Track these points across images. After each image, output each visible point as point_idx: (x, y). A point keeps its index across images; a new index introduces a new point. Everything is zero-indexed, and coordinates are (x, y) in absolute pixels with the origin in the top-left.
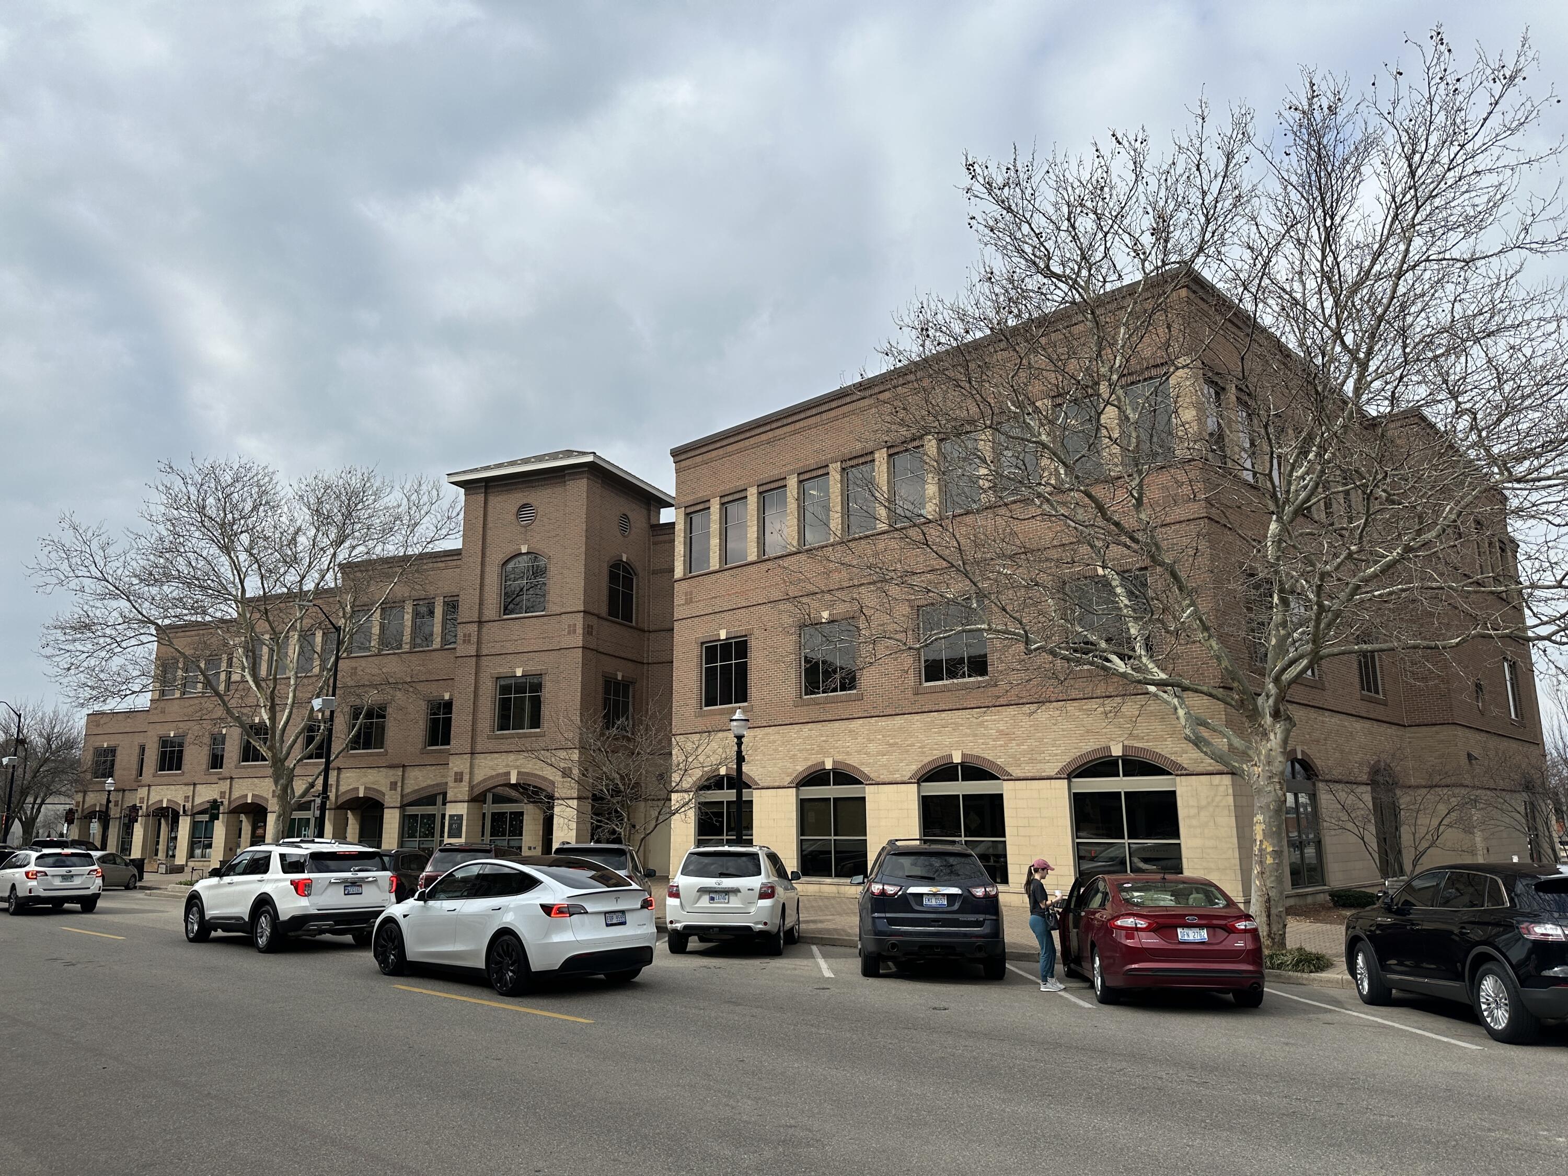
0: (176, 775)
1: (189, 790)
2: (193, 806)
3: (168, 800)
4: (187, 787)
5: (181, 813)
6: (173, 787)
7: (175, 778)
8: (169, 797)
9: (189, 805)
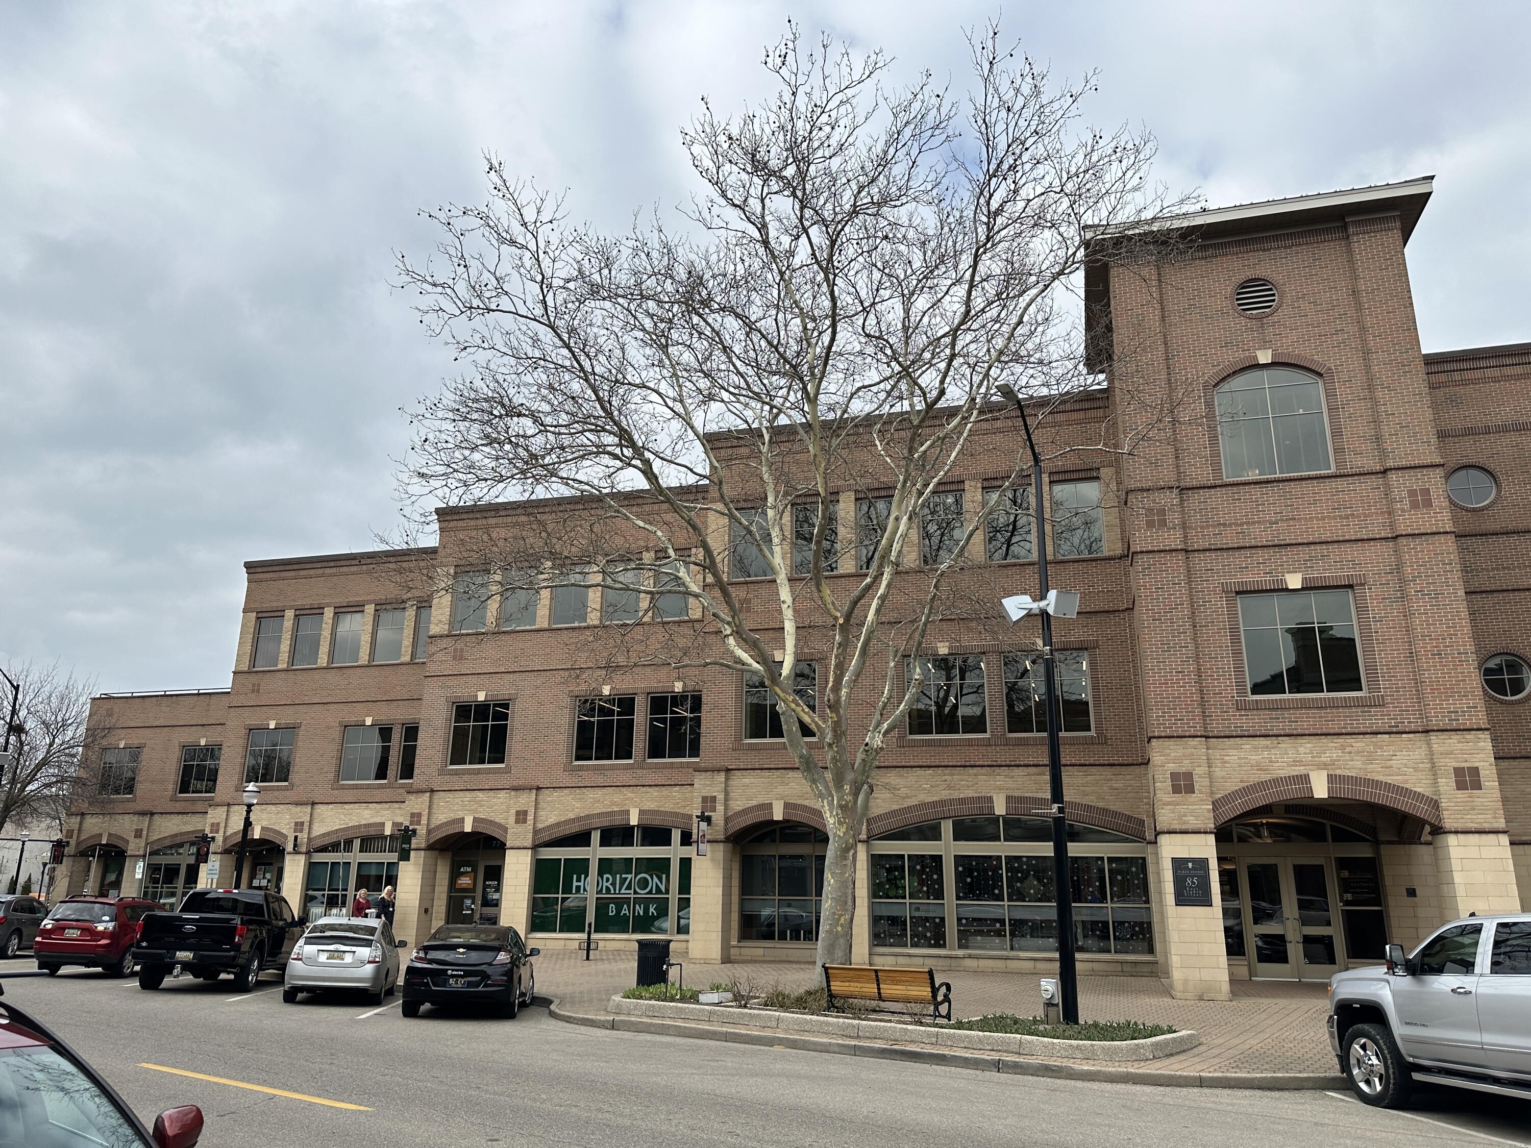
0: (279, 789)
1: (303, 814)
2: (309, 838)
3: (263, 828)
4: (299, 808)
5: (289, 847)
6: (273, 808)
7: (276, 793)
8: (265, 824)
9: (303, 837)
